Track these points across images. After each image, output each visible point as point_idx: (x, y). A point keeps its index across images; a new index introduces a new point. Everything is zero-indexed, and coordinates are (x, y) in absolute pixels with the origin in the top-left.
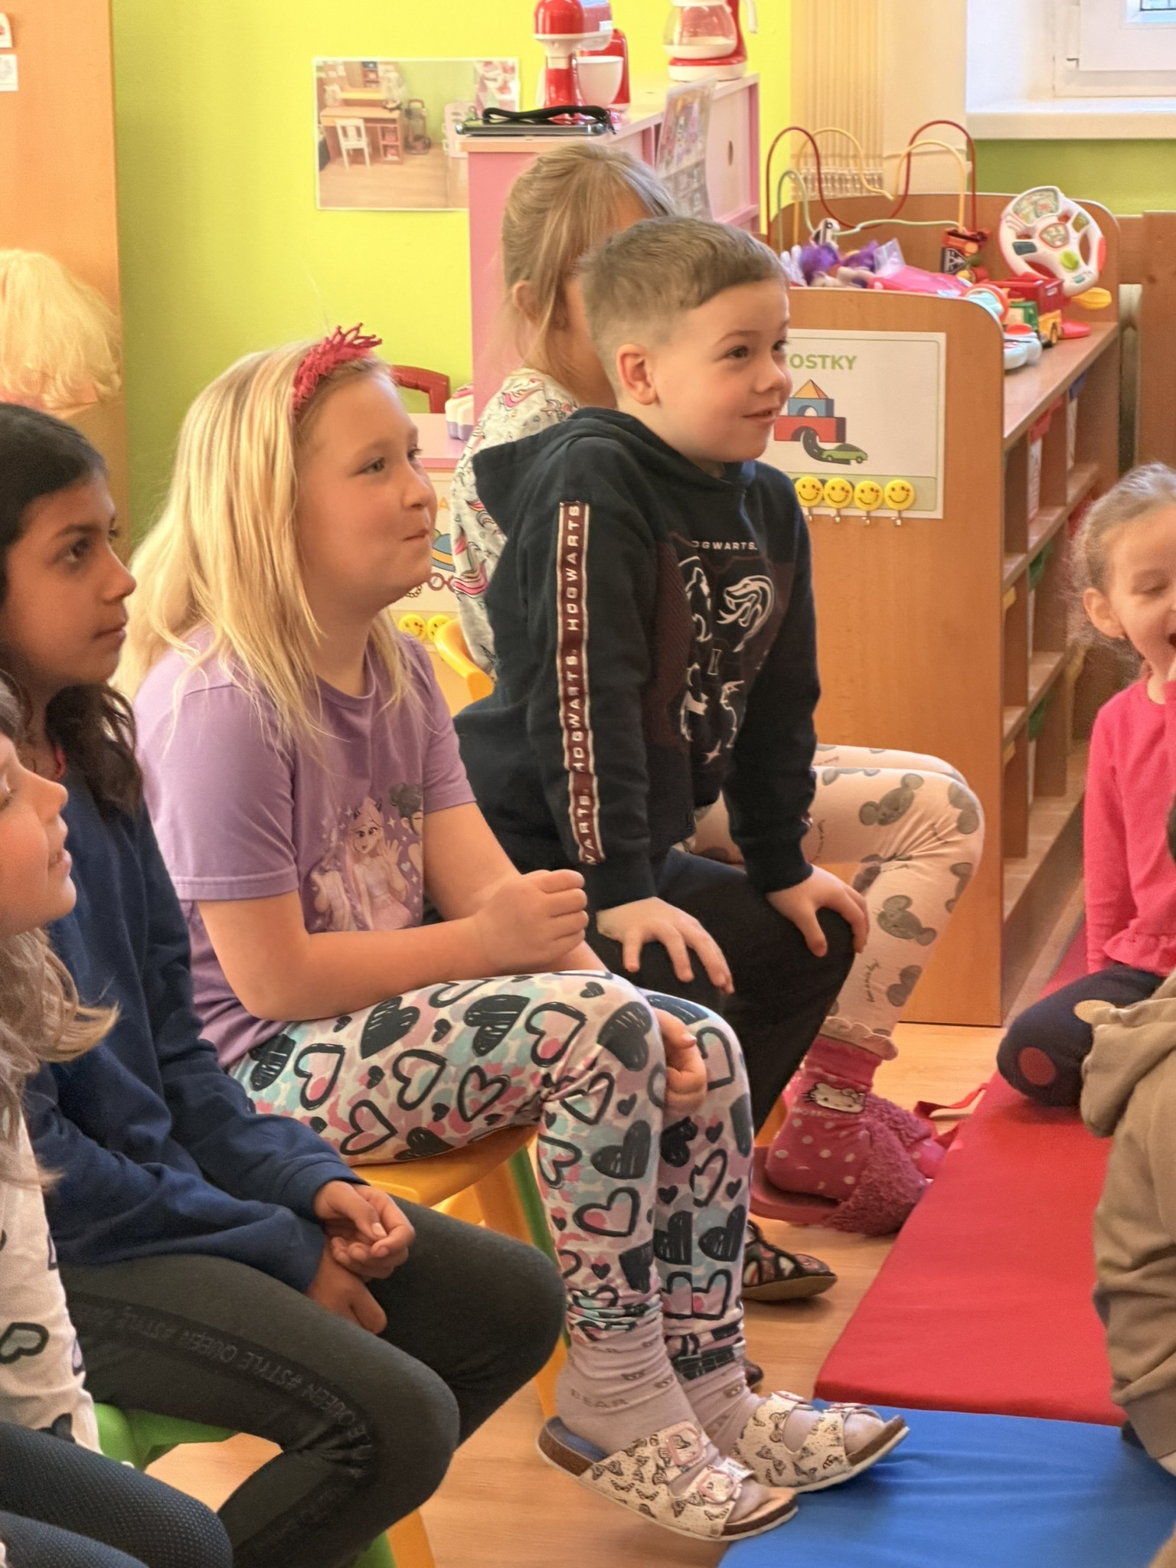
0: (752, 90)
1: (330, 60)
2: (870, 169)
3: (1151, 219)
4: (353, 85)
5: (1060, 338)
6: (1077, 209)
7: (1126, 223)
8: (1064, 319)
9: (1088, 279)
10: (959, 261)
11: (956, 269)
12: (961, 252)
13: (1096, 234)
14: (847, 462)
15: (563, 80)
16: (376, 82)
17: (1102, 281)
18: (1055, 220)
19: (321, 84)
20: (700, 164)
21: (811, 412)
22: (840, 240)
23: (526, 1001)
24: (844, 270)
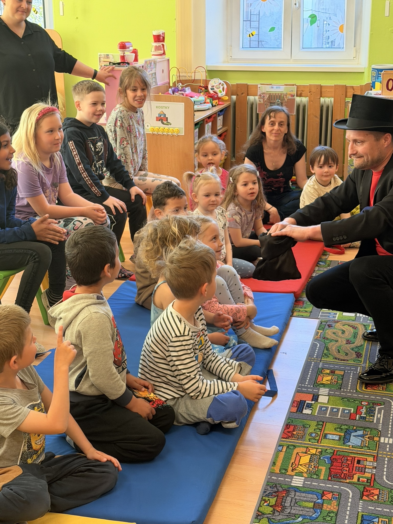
0: (168, 60)
1: (101, 54)
2: (189, 75)
3: (237, 84)
4: (105, 58)
5: (217, 105)
6: (222, 82)
7: (233, 85)
8: (219, 101)
9: (223, 95)
10: (201, 91)
11: (201, 92)
12: (202, 89)
13: (225, 86)
14: (168, 125)
15: (123, 57)
16: (109, 58)
17: (226, 95)
18: (218, 84)
19: (100, 58)
20: (155, 73)
21: (162, 116)
22: (182, 87)
23: (74, 219)
24: (179, 92)
